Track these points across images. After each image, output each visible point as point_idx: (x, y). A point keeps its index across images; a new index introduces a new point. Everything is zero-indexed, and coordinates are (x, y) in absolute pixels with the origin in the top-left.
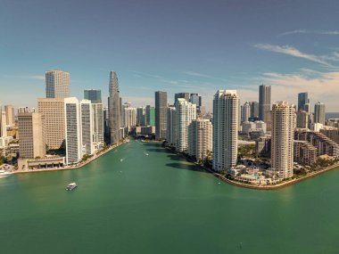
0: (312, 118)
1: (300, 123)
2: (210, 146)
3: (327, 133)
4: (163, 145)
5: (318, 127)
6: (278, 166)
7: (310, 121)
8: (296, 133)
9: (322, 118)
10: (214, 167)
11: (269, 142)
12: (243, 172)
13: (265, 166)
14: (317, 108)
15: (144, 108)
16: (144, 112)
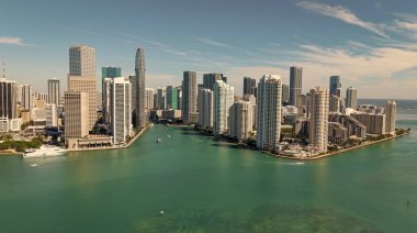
0: (344, 104)
1: (332, 106)
2: (250, 128)
3: (357, 117)
4: (195, 129)
5: (349, 111)
6: (316, 143)
7: (341, 107)
8: (330, 116)
9: (354, 104)
10: (258, 145)
11: (306, 124)
12: (286, 147)
13: (304, 143)
14: (349, 93)
15: (164, 88)
16: (164, 94)
